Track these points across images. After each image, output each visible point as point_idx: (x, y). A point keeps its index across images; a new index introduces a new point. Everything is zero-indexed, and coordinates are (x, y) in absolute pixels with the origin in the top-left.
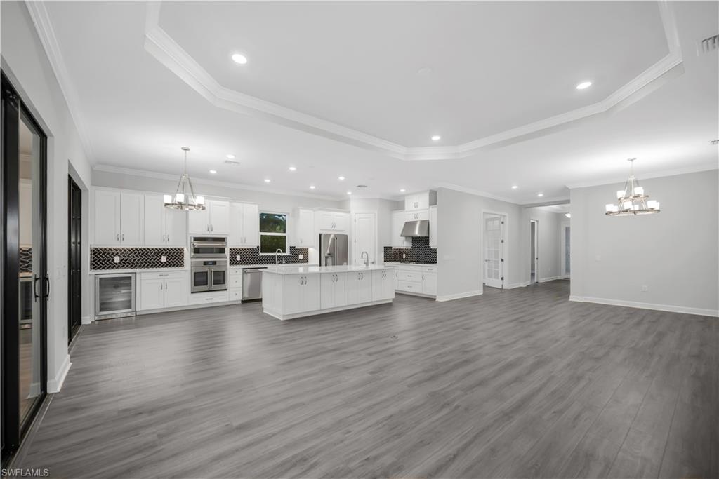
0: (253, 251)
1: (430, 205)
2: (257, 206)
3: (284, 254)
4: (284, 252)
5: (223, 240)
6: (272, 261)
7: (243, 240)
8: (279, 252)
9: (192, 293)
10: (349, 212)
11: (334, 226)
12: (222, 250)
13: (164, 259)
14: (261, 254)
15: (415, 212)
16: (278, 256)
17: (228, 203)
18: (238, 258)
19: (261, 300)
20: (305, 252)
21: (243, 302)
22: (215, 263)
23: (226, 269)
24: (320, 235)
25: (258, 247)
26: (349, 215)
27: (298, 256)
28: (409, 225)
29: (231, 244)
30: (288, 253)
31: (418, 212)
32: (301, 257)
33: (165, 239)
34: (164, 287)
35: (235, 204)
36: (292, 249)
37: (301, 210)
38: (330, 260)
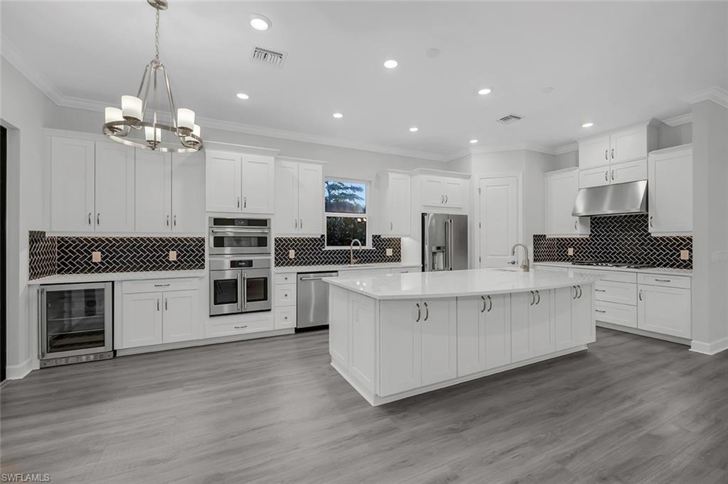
0: (315, 243)
1: (650, 150)
2: (319, 168)
3: (363, 248)
4: (364, 244)
5: (263, 223)
6: (344, 259)
7: (298, 224)
8: (356, 244)
9: (211, 316)
10: (469, 177)
11: (444, 200)
12: (262, 242)
13: (173, 256)
14: (327, 248)
15: (607, 169)
16: (354, 252)
17: (273, 158)
18: (292, 254)
19: (326, 327)
20: (396, 244)
21: (298, 331)
22: (250, 264)
23: (269, 273)
24: (423, 215)
25: (323, 236)
26: (467, 181)
27: (386, 251)
28: (595, 193)
29: (278, 230)
30: (369, 245)
31: (613, 168)
32: (389, 252)
33: (171, 222)
34: (162, 306)
35: (284, 163)
36: (376, 239)
37: (392, 176)
38: (440, 258)
